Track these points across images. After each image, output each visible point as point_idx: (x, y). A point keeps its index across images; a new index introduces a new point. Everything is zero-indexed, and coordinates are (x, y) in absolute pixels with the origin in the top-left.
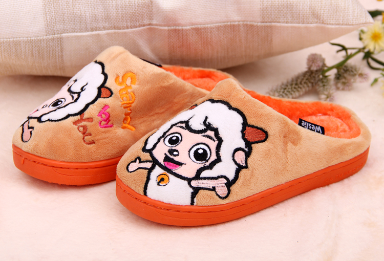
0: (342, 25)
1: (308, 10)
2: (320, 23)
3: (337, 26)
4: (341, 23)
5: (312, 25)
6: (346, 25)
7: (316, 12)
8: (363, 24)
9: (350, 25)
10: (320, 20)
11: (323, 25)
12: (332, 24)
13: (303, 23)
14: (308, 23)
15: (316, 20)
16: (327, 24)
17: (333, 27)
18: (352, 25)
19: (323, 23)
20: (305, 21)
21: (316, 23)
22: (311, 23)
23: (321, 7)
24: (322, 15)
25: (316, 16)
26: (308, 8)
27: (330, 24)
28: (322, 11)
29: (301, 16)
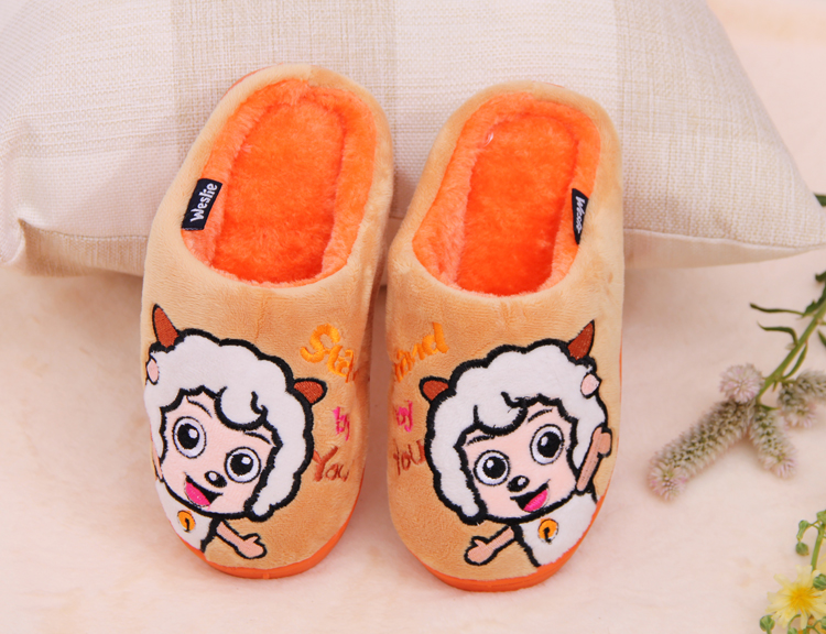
0: (774, 245)
1: (708, 213)
2: (729, 238)
3: (763, 247)
4: (772, 242)
5: (713, 241)
6: (782, 245)
7: (722, 218)
8: (814, 245)
9: (789, 247)
10: (729, 232)
11: (735, 243)
12: (754, 243)
13: (695, 236)
14: (706, 236)
15: (722, 233)
16: (744, 242)
17: (756, 247)
18: (793, 247)
19: (735, 239)
20: (700, 232)
21: (723, 237)
22: (712, 237)
23: (734, 209)
24: (735, 224)
25: (724, 226)
26: (707, 209)
27: (749, 242)
28: (736, 216)
29: (692, 222)
